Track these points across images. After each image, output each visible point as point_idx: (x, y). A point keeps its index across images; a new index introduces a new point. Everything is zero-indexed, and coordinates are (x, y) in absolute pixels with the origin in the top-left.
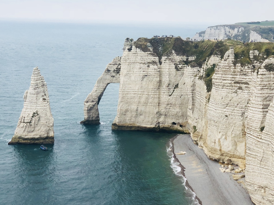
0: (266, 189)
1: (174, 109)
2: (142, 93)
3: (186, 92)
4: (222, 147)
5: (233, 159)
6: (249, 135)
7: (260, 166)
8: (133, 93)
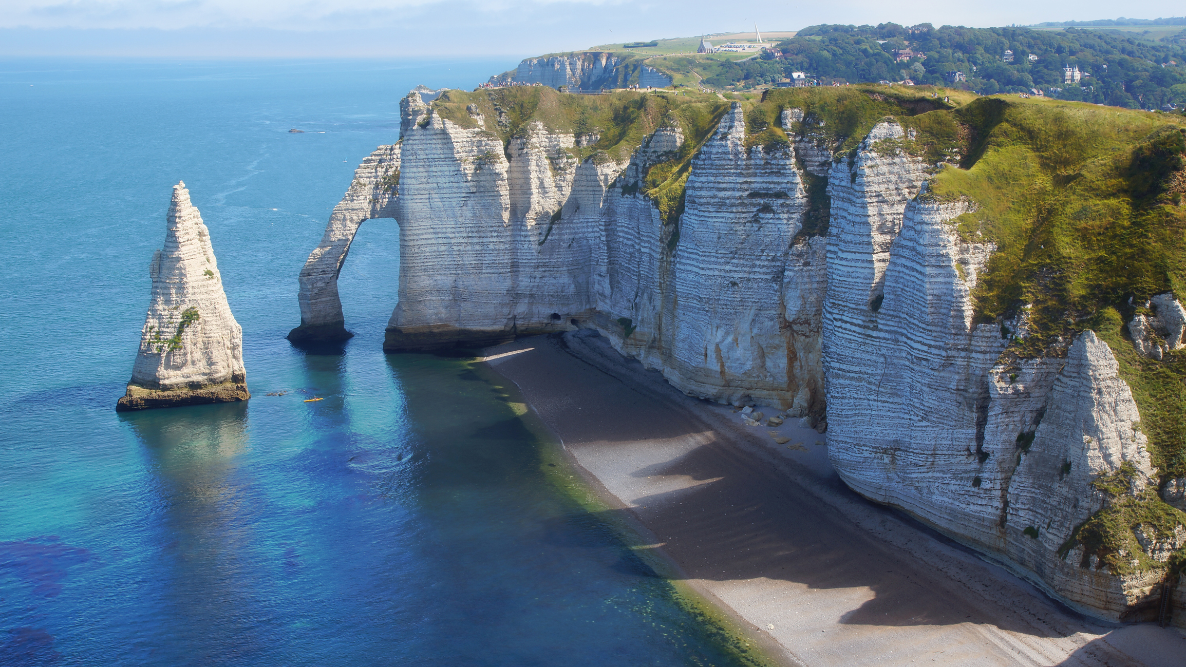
0: (898, 453)
1: (555, 278)
2: (466, 240)
3: (583, 230)
4: (727, 364)
5: (755, 393)
6: (839, 324)
7: (876, 398)
8: (440, 241)
